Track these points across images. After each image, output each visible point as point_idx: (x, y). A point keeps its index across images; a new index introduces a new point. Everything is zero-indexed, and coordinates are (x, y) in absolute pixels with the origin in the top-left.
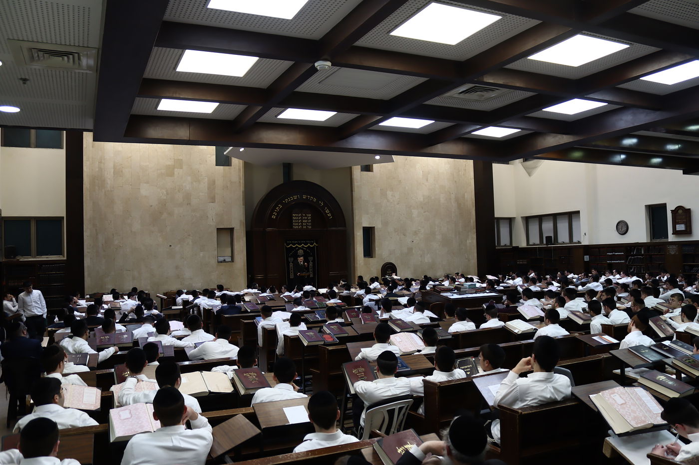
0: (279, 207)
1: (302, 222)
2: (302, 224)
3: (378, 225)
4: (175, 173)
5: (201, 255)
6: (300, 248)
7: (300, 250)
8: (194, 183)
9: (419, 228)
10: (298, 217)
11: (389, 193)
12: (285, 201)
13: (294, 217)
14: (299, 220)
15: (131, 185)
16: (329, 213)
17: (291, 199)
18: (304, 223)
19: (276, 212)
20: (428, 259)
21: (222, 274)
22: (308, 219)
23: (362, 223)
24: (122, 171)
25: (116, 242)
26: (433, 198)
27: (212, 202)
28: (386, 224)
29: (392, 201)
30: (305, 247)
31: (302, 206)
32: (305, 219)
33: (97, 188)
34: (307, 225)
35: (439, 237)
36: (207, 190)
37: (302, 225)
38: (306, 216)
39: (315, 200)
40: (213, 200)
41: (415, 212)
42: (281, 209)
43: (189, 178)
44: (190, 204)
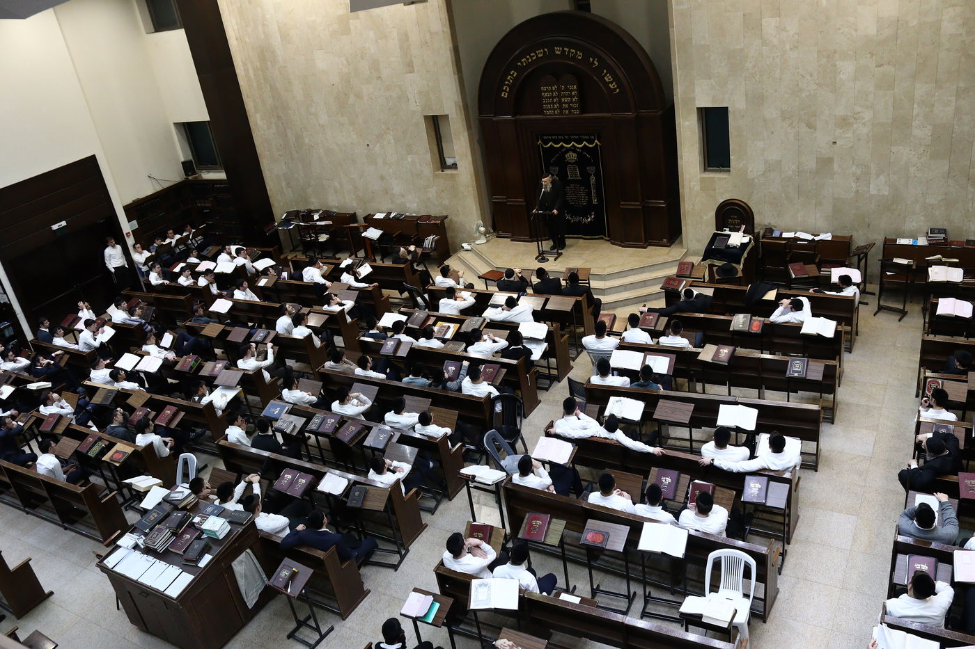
0: (512, 75)
1: (560, 103)
2: (561, 106)
3: (736, 104)
4: (352, 28)
5: (410, 159)
6: (568, 150)
7: (571, 153)
8: (379, 41)
9: (858, 109)
10: (552, 91)
11: (770, 24)
12: (522, 63)
13: (545, 92)
14: (553, 98)
15: (303, 55)
16: (611, 83)
17: (531, 57)
18: (565, 103)
19: (508, 85)
20: (878, 187)
21: (442, 191)
22: (571, 96)
23: (694, 99)
24: (288, 35)
25: (307, 140)
26: (914, 23)
27: (411, 72)
28: (757, 99)
29: (775, 41)
30: (578, 148)
31: (556, 71)
32: (565, 96)
33: (269, 63)
34: (570, 108)
35: (922, 133)
36: (399, 50)
37: (561, 109)
38: (567, 89)
39: (580, 56)
40: (410, 67)
41: (847, 69)
42: (515, 79)
43: (371, 34)
44: (380, 77)
